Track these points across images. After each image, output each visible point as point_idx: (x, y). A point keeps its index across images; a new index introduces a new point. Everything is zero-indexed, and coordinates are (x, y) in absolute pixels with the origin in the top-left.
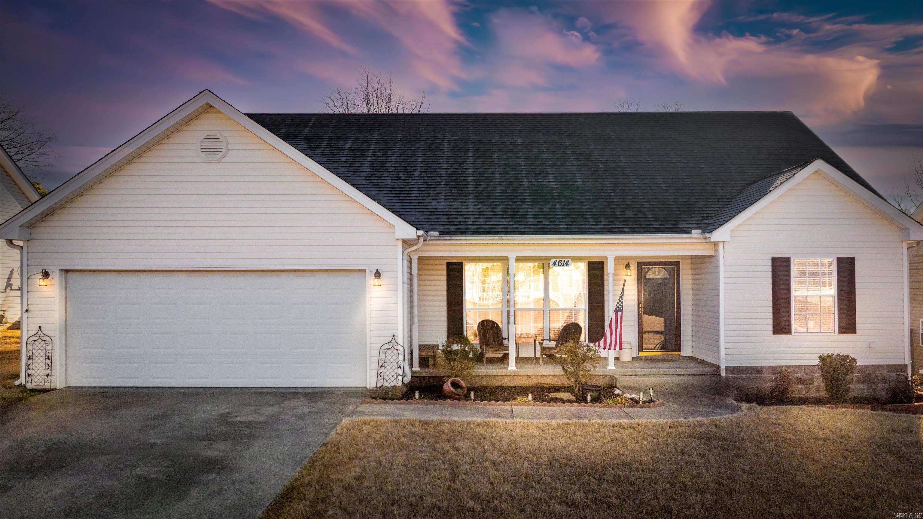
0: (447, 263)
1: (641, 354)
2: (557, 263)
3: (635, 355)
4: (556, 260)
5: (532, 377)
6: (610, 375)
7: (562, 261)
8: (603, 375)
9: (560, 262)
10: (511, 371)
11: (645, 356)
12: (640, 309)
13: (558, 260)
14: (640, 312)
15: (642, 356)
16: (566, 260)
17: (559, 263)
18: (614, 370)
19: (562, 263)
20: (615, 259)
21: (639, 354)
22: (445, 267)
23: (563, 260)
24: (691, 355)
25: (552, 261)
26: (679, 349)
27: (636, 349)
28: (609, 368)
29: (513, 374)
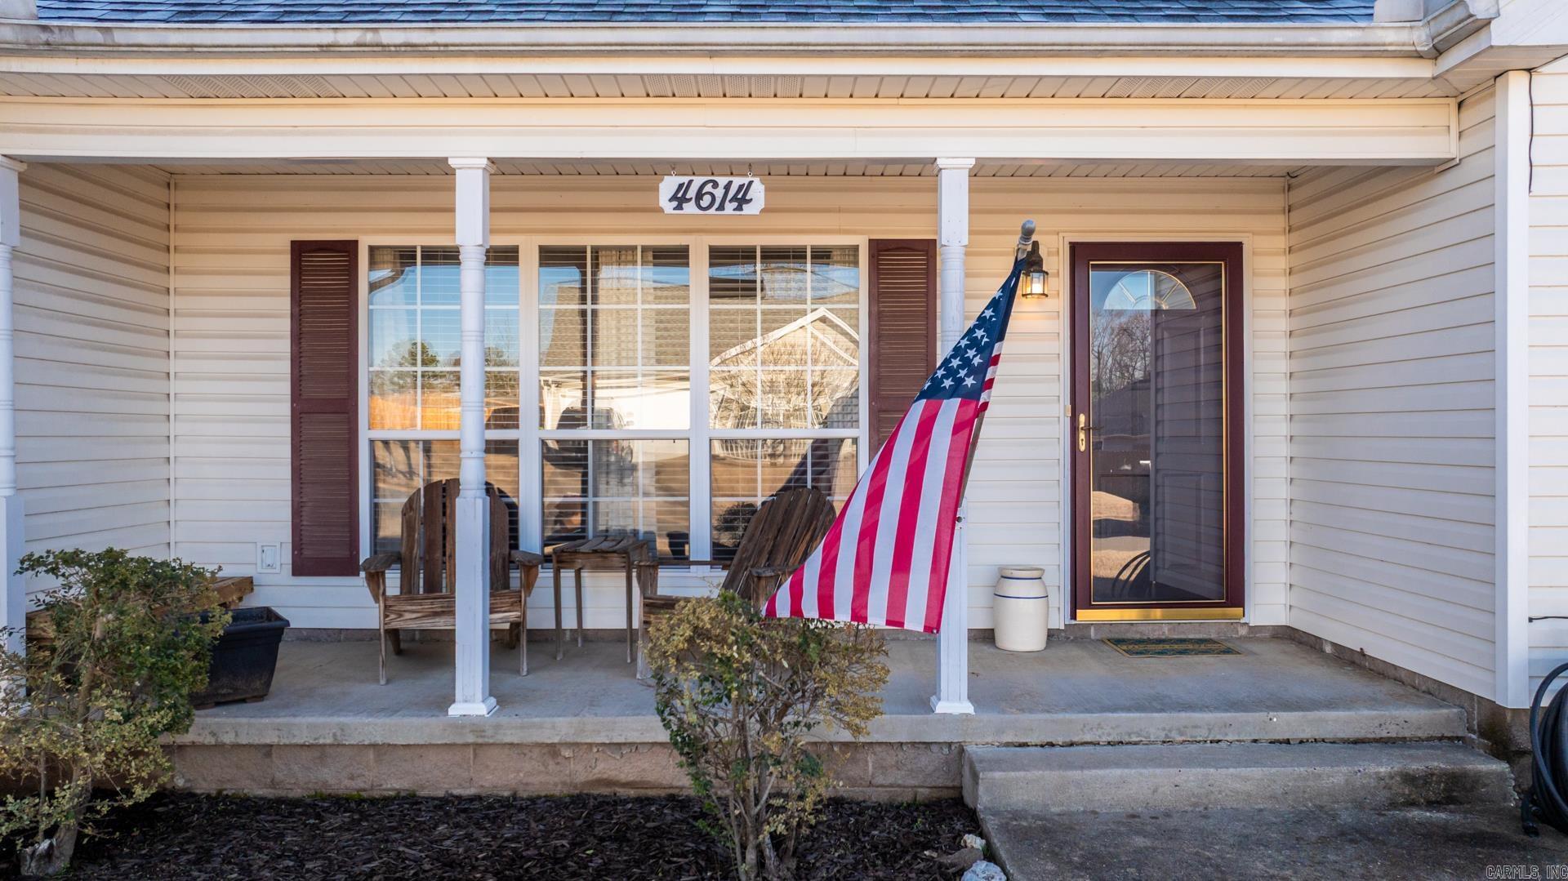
0: (293, 242)
1: (1084, 615)
2: (692, 193)
3: (1059, 621)
4: (685, 179)
5: (567, 753)
6: (950, 744)
7: (715, 185)
8: (913, 744)
9: (708, 188)
10: (465, 723)
11: (1099, 626)
12: (1082, 436)
13: (698, 181)
14: (1082, 448)
15: (1088, 626)
16: (737, 181)
17: (699, 196)
18: (965, 718)
19: (719, 193)
20: (974, 174)
21: (1074, 616)
22: (285, 262)
23: (722, 181)
24: (1282, 620)
25: (668, 185)
26: (1233, 594)
27: (1061, 599)
28: (942, 707)
29: (471, 739)
